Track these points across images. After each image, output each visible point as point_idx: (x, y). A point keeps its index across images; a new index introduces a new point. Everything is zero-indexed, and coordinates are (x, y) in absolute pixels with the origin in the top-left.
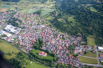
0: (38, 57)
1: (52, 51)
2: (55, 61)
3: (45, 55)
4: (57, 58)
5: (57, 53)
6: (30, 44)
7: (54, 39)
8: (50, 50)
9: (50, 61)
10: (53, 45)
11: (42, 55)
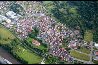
0: (30, 45)
1: (45, 41)
2: (46, 52)
3: (38, 44)
4: (49, 49)
5: (50, 44)
6: (27, 32)
7: (51, 30)
8: (44, 40)
9: (41, 51)
10: (49, 35)
11: (35, 45)
